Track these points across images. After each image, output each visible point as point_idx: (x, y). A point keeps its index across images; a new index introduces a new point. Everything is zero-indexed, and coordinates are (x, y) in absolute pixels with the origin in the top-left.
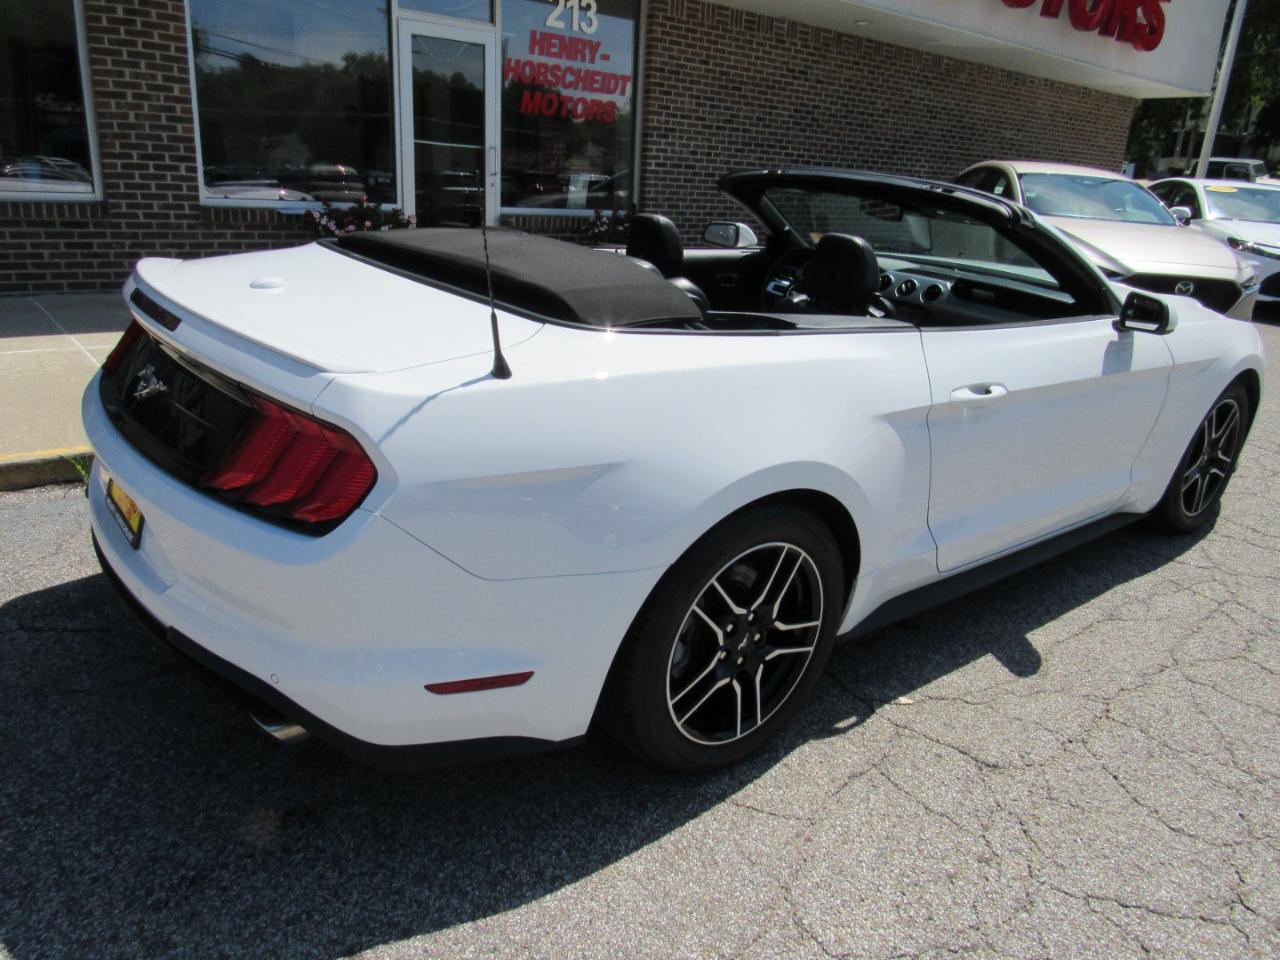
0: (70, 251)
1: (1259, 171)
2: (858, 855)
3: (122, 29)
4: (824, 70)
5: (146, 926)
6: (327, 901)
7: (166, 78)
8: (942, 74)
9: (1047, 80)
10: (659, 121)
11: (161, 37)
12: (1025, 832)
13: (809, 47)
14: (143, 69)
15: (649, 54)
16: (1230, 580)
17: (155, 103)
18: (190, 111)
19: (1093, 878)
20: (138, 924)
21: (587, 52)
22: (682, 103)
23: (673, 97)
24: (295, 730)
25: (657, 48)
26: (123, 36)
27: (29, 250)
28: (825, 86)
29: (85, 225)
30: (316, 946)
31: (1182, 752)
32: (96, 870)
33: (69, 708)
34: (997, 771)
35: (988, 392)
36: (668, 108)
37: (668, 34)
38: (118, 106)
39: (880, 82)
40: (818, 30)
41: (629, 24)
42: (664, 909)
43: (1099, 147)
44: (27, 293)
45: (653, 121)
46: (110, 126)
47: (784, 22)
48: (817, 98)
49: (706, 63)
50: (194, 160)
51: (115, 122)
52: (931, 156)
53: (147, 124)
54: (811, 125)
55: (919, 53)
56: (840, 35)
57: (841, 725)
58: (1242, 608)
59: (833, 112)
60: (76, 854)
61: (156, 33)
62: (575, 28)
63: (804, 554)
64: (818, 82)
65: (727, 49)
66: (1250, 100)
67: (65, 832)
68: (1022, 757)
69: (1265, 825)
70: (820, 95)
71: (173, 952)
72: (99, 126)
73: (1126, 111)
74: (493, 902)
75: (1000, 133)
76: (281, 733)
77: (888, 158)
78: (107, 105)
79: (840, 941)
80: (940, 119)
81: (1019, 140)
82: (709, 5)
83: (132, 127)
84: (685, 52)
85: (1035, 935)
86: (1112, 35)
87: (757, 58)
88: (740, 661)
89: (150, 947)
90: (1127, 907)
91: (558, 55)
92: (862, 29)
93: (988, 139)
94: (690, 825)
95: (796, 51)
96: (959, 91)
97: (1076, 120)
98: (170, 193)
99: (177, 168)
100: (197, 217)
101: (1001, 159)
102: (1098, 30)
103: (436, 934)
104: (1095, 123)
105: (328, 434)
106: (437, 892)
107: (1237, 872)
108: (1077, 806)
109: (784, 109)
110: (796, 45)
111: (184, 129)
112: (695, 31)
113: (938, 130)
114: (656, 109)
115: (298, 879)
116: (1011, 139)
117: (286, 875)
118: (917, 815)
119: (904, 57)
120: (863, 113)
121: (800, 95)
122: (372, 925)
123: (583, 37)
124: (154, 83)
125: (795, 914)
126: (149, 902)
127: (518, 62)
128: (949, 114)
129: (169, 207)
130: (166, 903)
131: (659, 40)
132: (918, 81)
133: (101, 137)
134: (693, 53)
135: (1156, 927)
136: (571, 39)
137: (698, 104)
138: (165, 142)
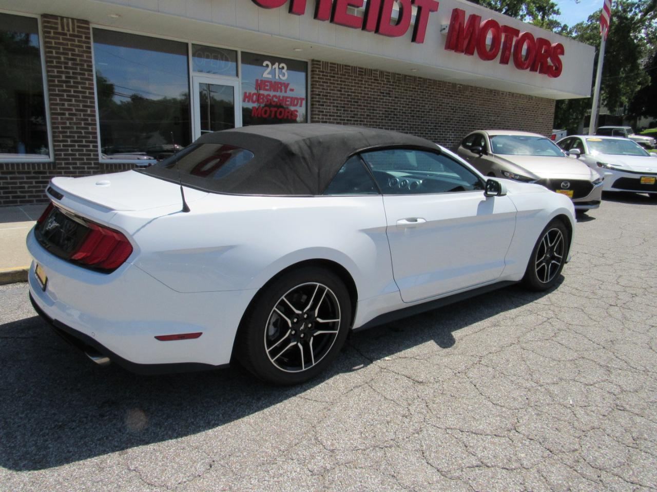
0: (37, 185)
1: (629, 132)
2: (349, 415)
3: (64, 85)
4: (398, 92)
5: (38, 442)
6: (115, 433)
7: (84, 106)
8: (457, 92)
9: (510, 93)
10: (318, 118)
11: (82, 88)
12: (427, 406)
13: (390, 82)
14: (73, 102)
15: (312, 88)
16: (557, 310)
17: (79, 117)
18: (95, 120)
19: (451, 421)
20: (35, 441)
21: (283, 88)
22: (330, 109)
23: (325, 107)
24: (105, 360)
25: (316, 85)
26: (65, 88)
27: (18, 185)
28: (399, 99)
29: (45, 173)
30: (108, 448)
31: (509, 376)
32: (20, 422)
33: (16, 366)
34: (421, 384)
35: (416, 221)
36: (323, 112)
37: (321, 78)
38: (62, 119)
39: (427, 97)
40: (394, 74)
41: (303, 75)
42: (258, 435)
43: (539, 123)
44: (16, 204)
45: (316, 118)
46: (58, 128)
47: (377, 71)
48: (396, 105)
49: (340, 91)
50: (96, 142)
51: (60, 126)
52: (454, 130)
53: (75, 126)
54: (394, 118)
55: (445, 83)
56: (405, 76)
58: (558, 320)
59: (404, 111)
60: (12, 417)
61: (80, 86)
62: (277, 77)
63: (327, 288)
64: (396, 97)
65: (350, 84)
66: (620, 98)
67: (9, 410)
68: (435, 379)
69: (536, 402)
70: (397, 103)
71: (48, 450)
72: (53, 128)
73: (551, 106)
74: (186, 433)
75: (489, 118)
76: (99, 361)
77: (433, 131)
78: (57, 119)
79: (332, 445)
80: (458, 112)
81: (498, 121)
82: (340, 65)
83: (68, 128)
84: (330, 86)
85: (419, 442)
86: (536, 71)
87: (365, 88)
88: (302, 336)
89: (39, 448)
90: (463, 432)
91: (269, 90)
92: (414, 73)
93: (483, 121)
94: (278, 405)
95: (384, 84)
96: (466, 99)
97: (527, 111)
98: (85, 158)
99: (89, 146)
100: (97, 168)
101: (482, 129)
102: (529, 69)
103: (160, 443)
104: (536, 112)
105: (115, 235)
106: (163, 429)
107: (517, 419)
108: (454, 396)
109: (380, 110)
110: (383, 81)
111: (92, 129)
112: (334, 77)
113: (457, 117)
114: (317, 113)
115: (105, 425)
116: (494, 121)
117: (99, 424)
118: (380, 400)
119: (437, 85)
120: (419, 111)
121: (387, 104)
122: (133, 441)
123: (280, 81)
124: (79, 108)
125: (315, 436)
126: (41, 433)
127: (250, 94)
128: (462, 110)
129: (84, 164)
130: (48, 434)
131: (317, 82)
132: (445, 95)
133: (54, 132)
134: (334, 87)
135: (473, 438)
136: (275, 82)
137: (337, 110)
138: (83, 135)
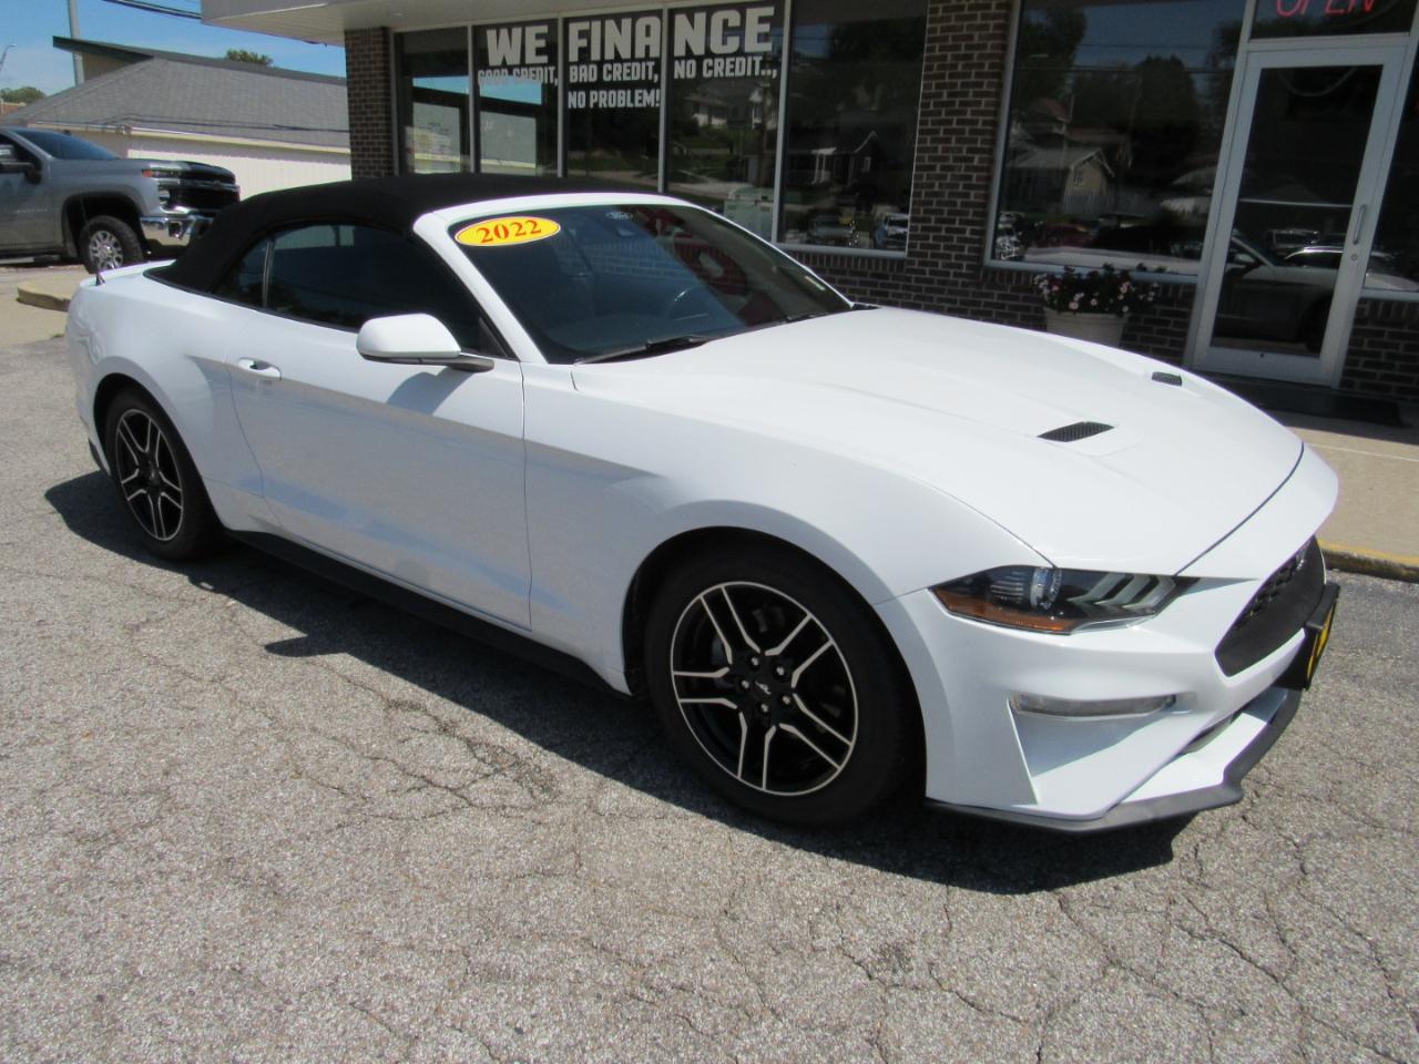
57: (204, 584)
